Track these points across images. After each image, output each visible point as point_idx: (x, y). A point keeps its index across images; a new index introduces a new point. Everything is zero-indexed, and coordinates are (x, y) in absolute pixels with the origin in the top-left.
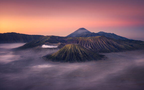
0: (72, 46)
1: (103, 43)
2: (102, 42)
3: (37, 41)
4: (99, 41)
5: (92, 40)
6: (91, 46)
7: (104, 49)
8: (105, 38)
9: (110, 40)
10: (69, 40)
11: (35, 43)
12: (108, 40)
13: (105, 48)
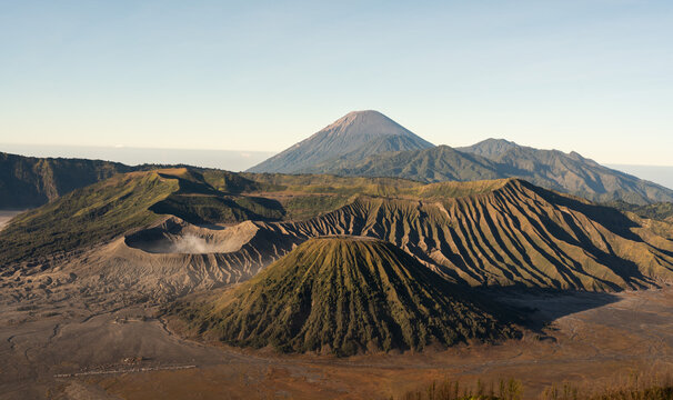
0: (344, 249)
1: (516, 231)
2: (510, 221)
3: (95, 206)
4: (493, 214)
5: (447, 207)
6: (446, 250)
7: (525, 265)
8: (531, 193)
9: (565, 209)
10: (298, 200)
11: (78, 214)
12: (549, 209)
13: (534, 264)
